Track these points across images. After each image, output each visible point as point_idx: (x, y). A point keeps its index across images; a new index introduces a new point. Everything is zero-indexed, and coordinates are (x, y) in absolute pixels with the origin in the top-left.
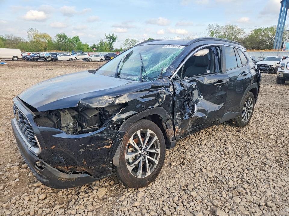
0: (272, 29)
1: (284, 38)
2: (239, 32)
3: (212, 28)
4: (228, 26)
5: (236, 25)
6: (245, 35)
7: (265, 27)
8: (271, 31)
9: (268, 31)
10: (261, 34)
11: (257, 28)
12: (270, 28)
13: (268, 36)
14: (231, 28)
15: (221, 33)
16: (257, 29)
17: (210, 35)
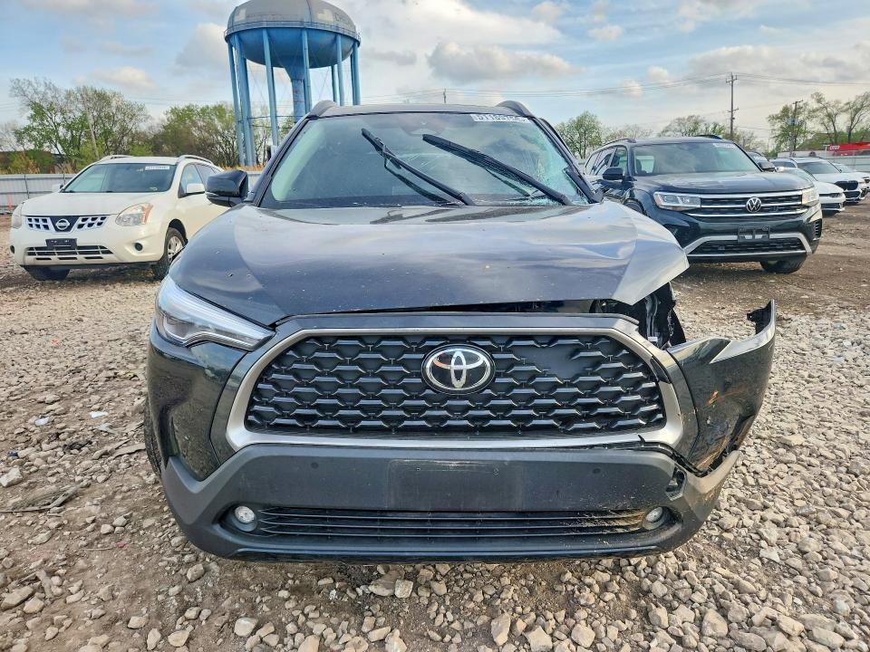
0: (219, 110)
1: (257, 137)
2: (132, 112)
3: (30, 91)
4: (90, 93)
5: (117, 91)
6: (149, 122)
7: (201, 105)
8: (221, 117)
9: (213, 117)
10: (194, 124)
11: (182, 105)
12: (215, 108)
13: (217, 132)
14: (102, 98)
15: (70, 111)
16: (181, 107)
17: (33, 118)
